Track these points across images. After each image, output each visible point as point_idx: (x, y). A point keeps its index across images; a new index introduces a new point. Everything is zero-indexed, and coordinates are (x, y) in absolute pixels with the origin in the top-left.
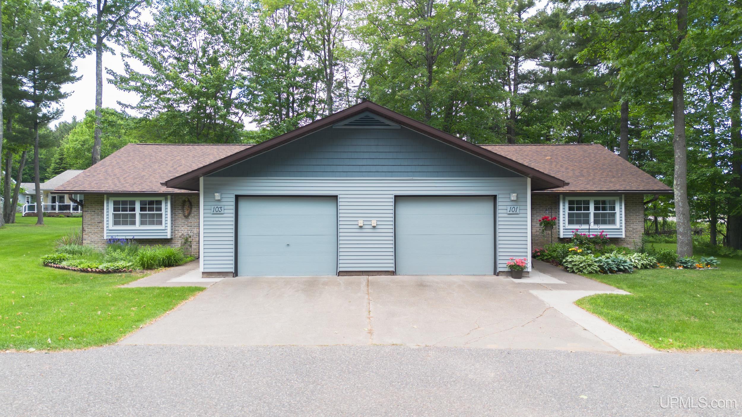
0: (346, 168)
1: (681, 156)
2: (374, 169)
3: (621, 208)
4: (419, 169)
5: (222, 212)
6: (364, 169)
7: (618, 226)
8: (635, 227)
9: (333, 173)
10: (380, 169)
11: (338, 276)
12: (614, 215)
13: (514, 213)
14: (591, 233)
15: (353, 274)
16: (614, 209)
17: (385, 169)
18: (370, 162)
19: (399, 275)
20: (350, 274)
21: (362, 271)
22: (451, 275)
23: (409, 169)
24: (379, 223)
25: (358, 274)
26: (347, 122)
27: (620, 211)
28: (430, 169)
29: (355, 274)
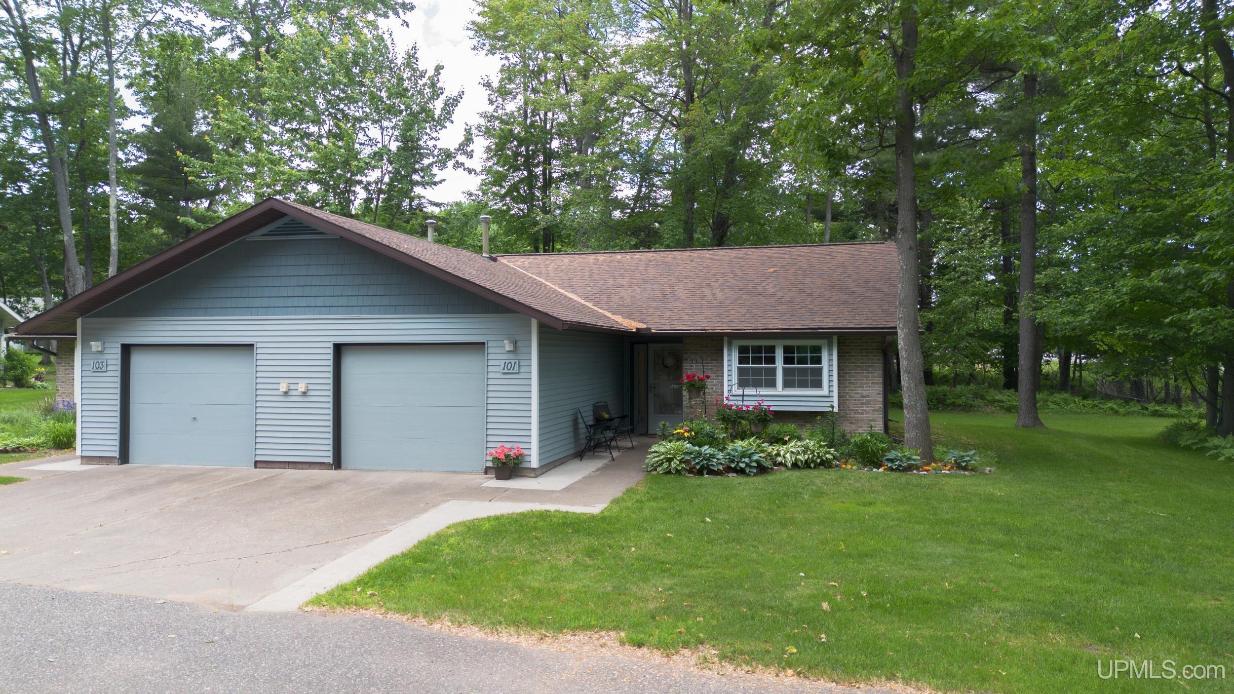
0: (265, 302)
1: (905, 267)
2: (303, 302)
3: (830, 360)
4: (368, 301)
5: (104, 369)
6: (290, 302)
7: (825, 391)
8: (865, 393)
9: (249, 309)
10: (312, 301)
11: (256, 467)
12: (819, 372)
13: (511, 371)
14: (745, 403)
15: (275, 465)
16: (818, 361)
17: (320, 301)
18: (298, 291)
19: (346, 469)
20: (271, 465)
21: (288, 462)
22: (421, 471)
23: (353, 301)
24: (311, 387)
25: (282, 466)
26: (265, 230)
27: (829, 363)
28: (385, 301)
29: (278, 465)
